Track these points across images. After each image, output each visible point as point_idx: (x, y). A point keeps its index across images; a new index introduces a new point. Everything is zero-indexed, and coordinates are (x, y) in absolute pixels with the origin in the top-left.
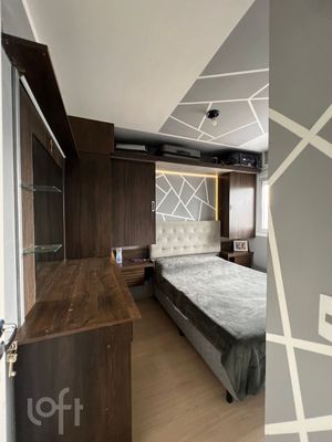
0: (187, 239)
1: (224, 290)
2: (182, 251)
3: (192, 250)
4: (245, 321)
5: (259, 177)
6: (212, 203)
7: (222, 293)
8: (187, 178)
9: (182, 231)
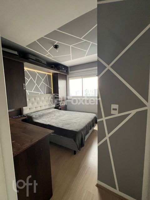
0: (41, 103)
1: (64, 119)
2: (39, 109)
3: (44, 108)
4: (77, 126)
5: (68, 76)
6: (50, 86)
7: (64, 121)
8: (38, 73)
9: (39, 99)
